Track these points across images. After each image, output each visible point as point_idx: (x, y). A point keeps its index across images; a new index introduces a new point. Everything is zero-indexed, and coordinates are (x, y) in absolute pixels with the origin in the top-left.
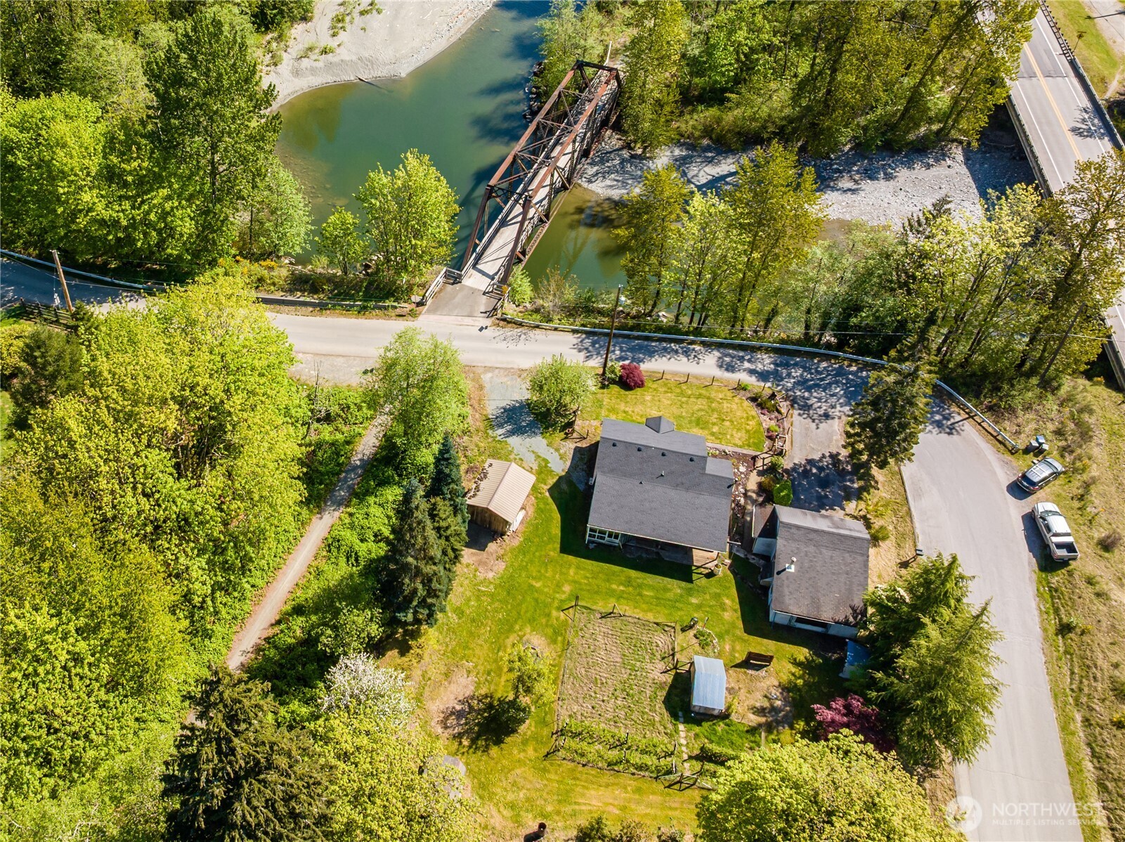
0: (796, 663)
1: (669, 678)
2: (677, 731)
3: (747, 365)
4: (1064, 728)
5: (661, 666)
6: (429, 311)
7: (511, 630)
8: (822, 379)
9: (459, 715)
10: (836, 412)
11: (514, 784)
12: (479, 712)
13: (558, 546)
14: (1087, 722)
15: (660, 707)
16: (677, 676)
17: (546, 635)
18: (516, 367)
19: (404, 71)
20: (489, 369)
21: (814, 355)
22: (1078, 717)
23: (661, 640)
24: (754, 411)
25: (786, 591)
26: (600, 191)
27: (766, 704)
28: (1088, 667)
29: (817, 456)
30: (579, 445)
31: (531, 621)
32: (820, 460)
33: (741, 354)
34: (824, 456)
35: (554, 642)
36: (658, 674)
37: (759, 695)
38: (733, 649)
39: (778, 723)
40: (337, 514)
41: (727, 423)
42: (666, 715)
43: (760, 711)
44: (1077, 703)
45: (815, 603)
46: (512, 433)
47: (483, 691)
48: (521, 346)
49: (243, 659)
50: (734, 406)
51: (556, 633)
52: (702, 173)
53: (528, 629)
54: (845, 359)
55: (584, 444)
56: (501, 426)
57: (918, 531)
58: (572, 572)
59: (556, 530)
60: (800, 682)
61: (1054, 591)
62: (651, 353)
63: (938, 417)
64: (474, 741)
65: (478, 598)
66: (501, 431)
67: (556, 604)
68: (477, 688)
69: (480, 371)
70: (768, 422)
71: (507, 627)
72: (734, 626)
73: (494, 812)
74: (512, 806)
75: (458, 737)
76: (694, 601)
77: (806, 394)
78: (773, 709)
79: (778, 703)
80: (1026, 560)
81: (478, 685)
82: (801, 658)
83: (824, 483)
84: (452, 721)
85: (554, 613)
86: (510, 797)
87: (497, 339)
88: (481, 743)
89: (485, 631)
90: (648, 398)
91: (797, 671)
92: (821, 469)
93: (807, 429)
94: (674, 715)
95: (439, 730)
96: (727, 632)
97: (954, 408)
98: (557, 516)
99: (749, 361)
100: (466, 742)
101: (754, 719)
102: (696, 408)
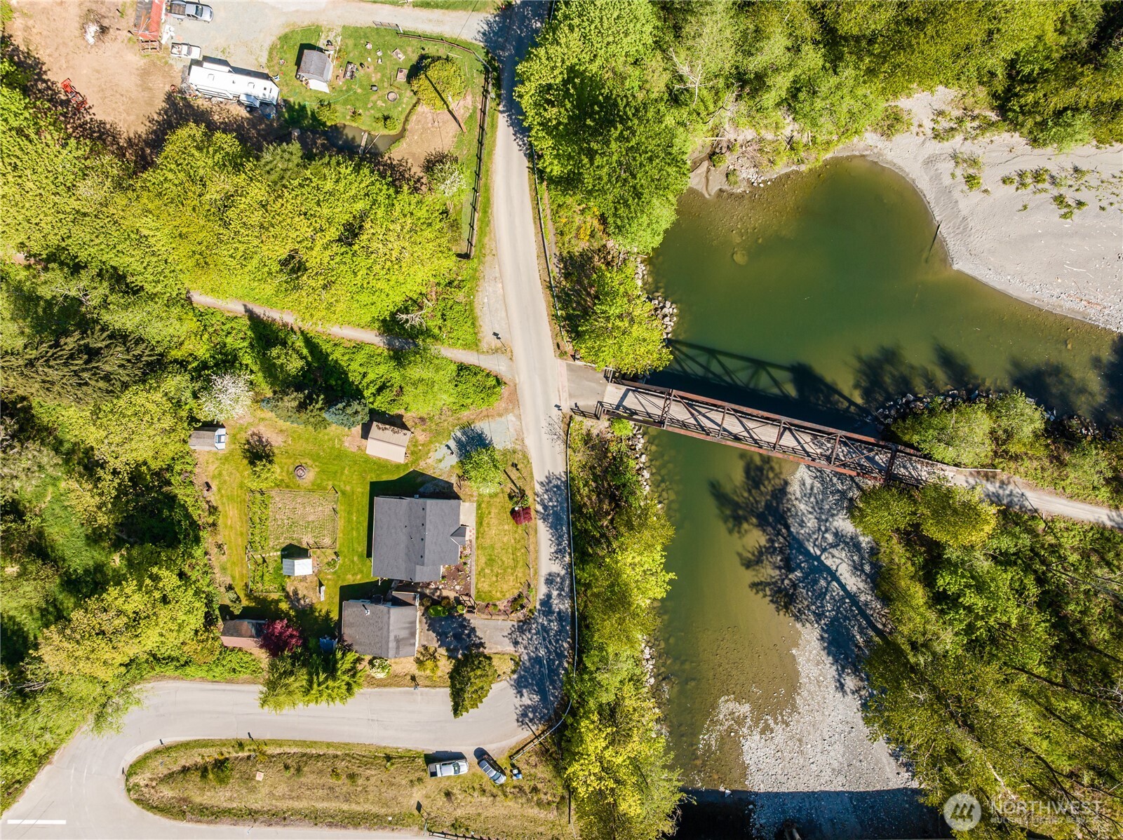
0: (328, 613)
1: (305, 546)
2: (277, 551)
3: (555, 593)
4: (329, 745)
5: (311, 542)
6: (568, 365)
7: (314, 461)
8: (550, 643)
9: (260, 440)
10: (521, 649)
11: (231, 473)
12: (264, 450)
13: (374, 480)
14: (336, 756)
15: (288, 542)
16: (307, 550)
17: (316, 479)
18: (525, 435)
19: (963, 264)
20: (519, 417)
21: (573, 639)
22: (339, 753)
23: (327, 541)
24: (510, 596)
25: (355, 609)
26: (798, 475)
27: (300, 596)
28: (366, 765)
29: (478, 633)
30: (455, 485)
31: (323, 471)
32: (476, 636)
33: (567, 589)
34: (480, 638)
35: (313, 485)
36: (306, 540)
37: (305, 592)
38: (329, 580)
39: (291, 602)
40: (382, 344)
41: (494, 579)
42: (284, 545)
43: (296, 593)
44: (347, 755)
45: (351, 625)
46: (458, 441)
47: (276, 451)
48: (545, 437)
49: (278, 319)
50: (511, 584)
51: (318, 486)
52: (838, 561)
53: (317, 470)
54: (573, 659)
55: (456, 489)
56: (464, 433)
57: (438, 689)
58: (359, 490)
59: (385, 478)
60: (317, 614)
61: (412, 759)
62: (555, 526)
63: (531, 715)
64: (248, 450)
65: (329, 440)
66: (459, 434)
67: (336, 483)
68: (278, 448)
69: (516, 412)
70: (502, 605)
71: (316, 458)
72: (344, 580)
73: (215, 466)
74: (220, 474)
75: (248, 442)
76: (356, 559)
77: (534, 631)
78: (299, 600)
79: (302, 602)
80: (432, 749)
81: (279, 448)
82: (332, 615)
83: (457, 637)
84: (256, 438)
85: (330, 483)
86: (224, 473)
87: (549, 419)
88: (248, 454)
89: (310, 447)
90: (506, 527)
91: (323, 612)
92: (469, 636)
93: (502, 630)
94: (283, 550)
95: (250, 433)
96: (339, 577)
97: (541, 727)
98: (395, 477)
99: (559, 595)
100: (246, 447)
101: (290, 589)
102: (504, 559)
